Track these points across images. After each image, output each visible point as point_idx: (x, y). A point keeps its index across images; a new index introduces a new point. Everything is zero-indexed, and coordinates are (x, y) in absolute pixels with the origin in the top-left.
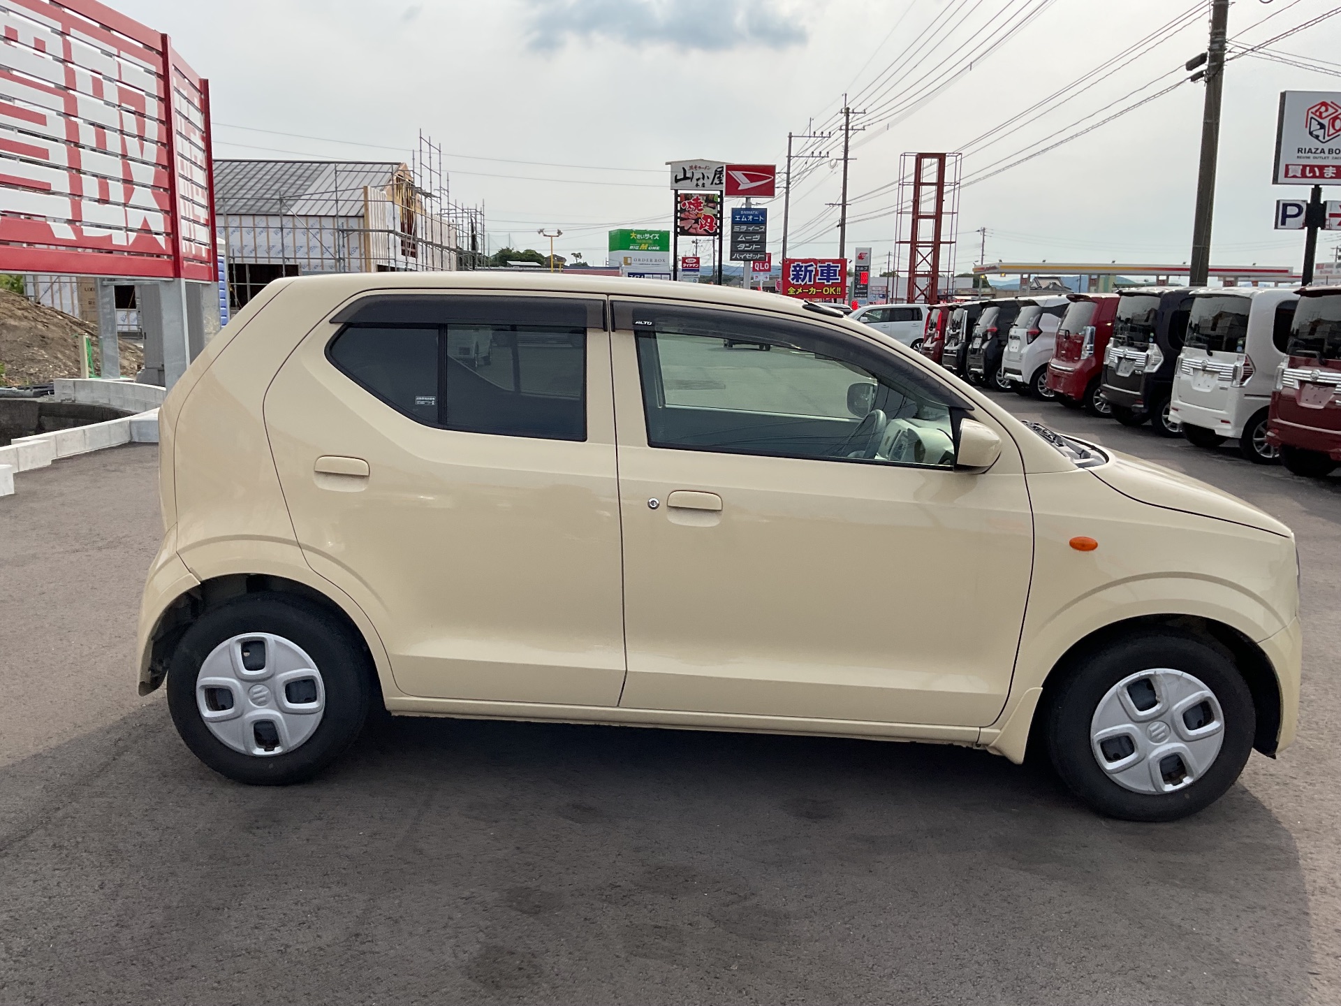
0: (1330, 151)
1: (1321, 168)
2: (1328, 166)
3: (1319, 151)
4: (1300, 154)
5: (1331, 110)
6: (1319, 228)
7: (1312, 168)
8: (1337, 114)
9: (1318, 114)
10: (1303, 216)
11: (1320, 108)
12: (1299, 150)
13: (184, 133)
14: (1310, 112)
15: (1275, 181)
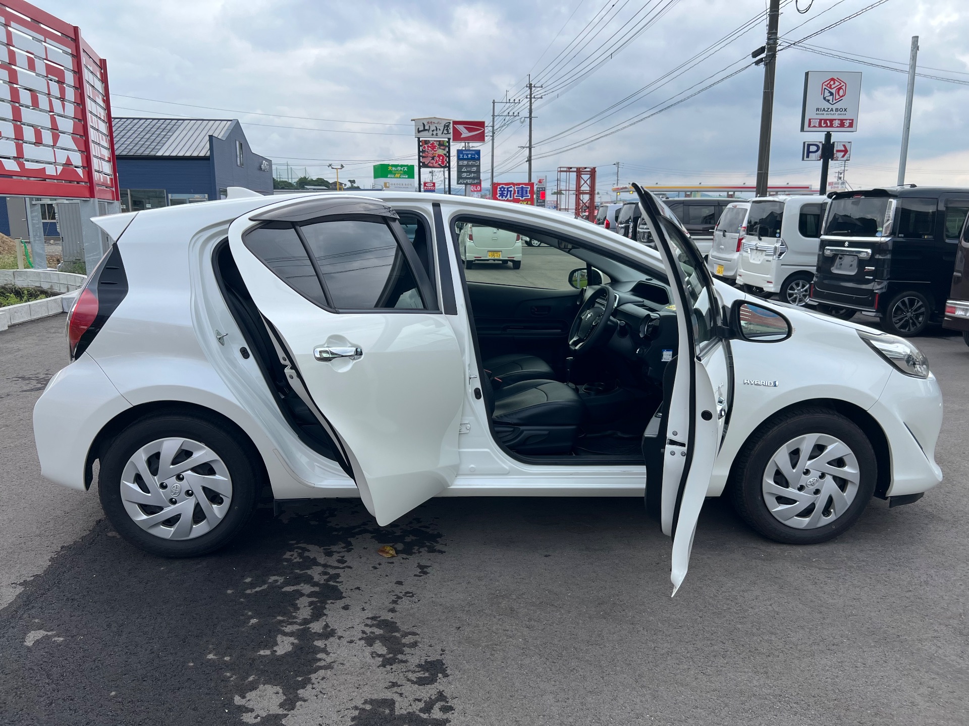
0: (837, 110)
1: (831, 121)
2: (835, 120)
3: (829, 110)
5: (837, 84)
7: (825, 120)
8: (841, 86)
9: (829, 86)
10: (820, 152)
12: (818, 109)
13: (91, 97)
15: (802, 130)
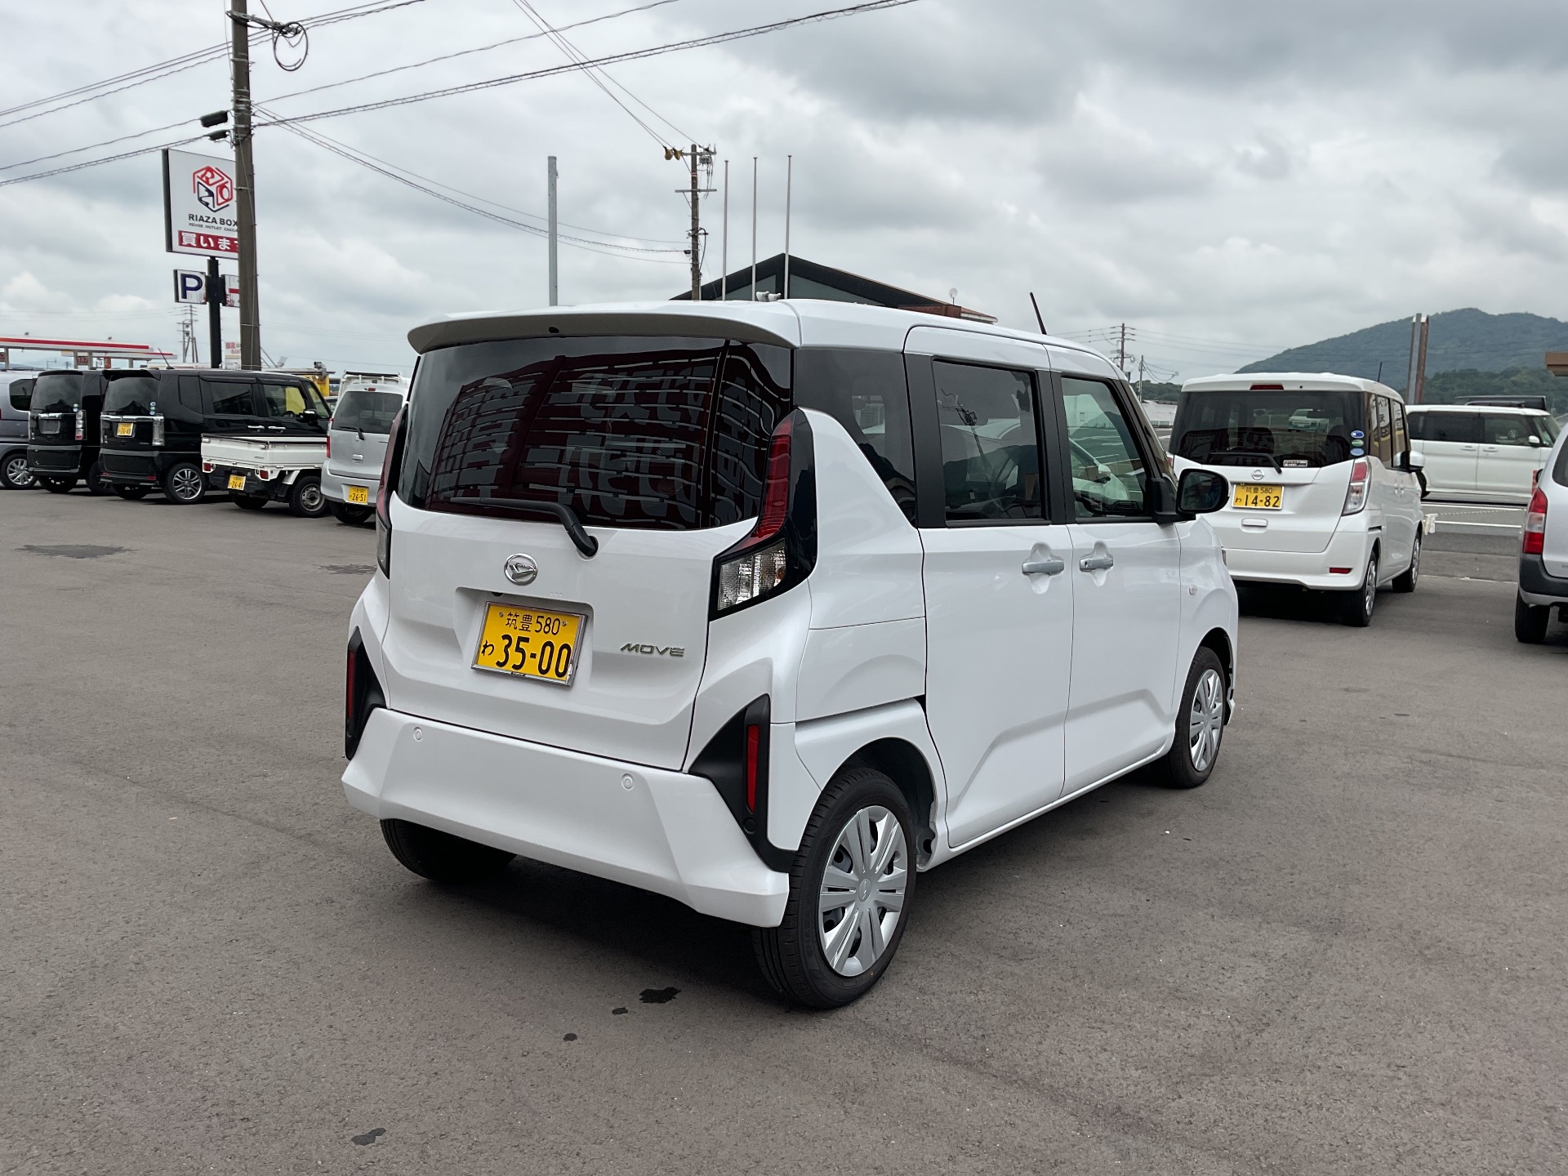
0: (222, 222)
1: (216, 238)
2: (222, 238)
3: (210, 220)
4: (192, 221)
5: (217, 178)
6: (221, 304)
7: (206, 237)
8: (223, 181)
9: (204, 179)
10: (203, 290)
11: (205, 173)
12: (191, 217)
14: (196, 175)
15: (170, 248)
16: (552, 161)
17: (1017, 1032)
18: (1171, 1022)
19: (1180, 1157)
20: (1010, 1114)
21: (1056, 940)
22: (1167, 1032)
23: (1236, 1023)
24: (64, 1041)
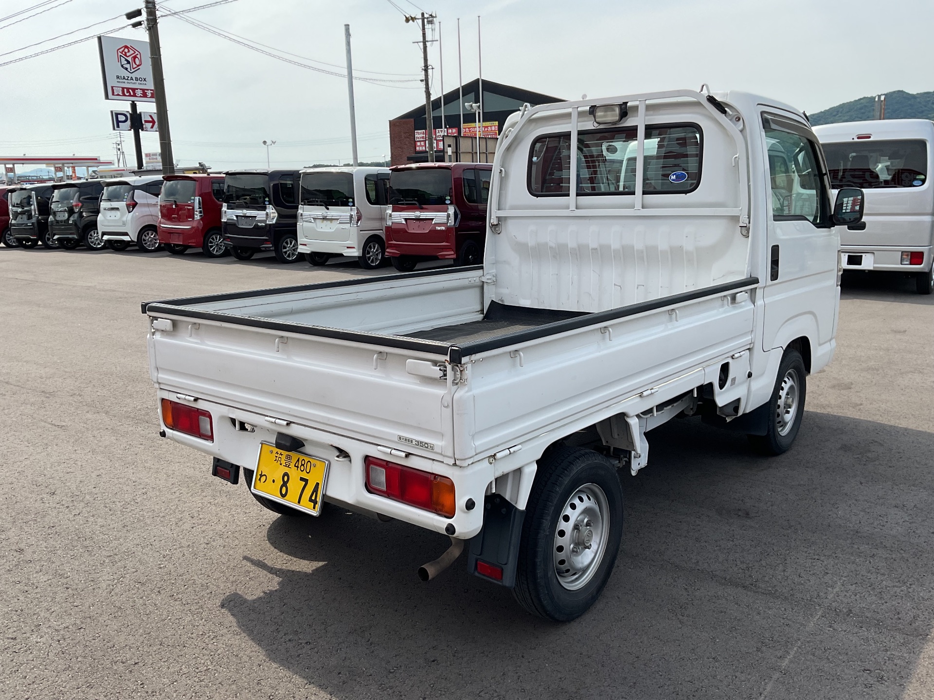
0: (137, 79)
1: (134, 90)
2: (137, 89)
3: (129, 79)
4: (118, 80)
5: (132, 52)
6: (140, 130)
7: (128, 89)
8: (135, 54)
9: (124, 53)
10: (129, 122)
11: (124, 49)
12: (118, 77)
14: (119, 51)
15: (107, 97)
16: (347, 27)
17: (767, 564)
18: (861, 553)
19: (902, 641)
20: (784, 619)
21: (769, 503)
22: (861, 559)
23: (902, 552)
24: (180, 596)
